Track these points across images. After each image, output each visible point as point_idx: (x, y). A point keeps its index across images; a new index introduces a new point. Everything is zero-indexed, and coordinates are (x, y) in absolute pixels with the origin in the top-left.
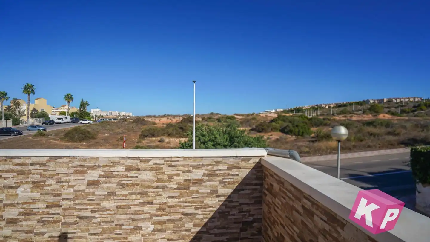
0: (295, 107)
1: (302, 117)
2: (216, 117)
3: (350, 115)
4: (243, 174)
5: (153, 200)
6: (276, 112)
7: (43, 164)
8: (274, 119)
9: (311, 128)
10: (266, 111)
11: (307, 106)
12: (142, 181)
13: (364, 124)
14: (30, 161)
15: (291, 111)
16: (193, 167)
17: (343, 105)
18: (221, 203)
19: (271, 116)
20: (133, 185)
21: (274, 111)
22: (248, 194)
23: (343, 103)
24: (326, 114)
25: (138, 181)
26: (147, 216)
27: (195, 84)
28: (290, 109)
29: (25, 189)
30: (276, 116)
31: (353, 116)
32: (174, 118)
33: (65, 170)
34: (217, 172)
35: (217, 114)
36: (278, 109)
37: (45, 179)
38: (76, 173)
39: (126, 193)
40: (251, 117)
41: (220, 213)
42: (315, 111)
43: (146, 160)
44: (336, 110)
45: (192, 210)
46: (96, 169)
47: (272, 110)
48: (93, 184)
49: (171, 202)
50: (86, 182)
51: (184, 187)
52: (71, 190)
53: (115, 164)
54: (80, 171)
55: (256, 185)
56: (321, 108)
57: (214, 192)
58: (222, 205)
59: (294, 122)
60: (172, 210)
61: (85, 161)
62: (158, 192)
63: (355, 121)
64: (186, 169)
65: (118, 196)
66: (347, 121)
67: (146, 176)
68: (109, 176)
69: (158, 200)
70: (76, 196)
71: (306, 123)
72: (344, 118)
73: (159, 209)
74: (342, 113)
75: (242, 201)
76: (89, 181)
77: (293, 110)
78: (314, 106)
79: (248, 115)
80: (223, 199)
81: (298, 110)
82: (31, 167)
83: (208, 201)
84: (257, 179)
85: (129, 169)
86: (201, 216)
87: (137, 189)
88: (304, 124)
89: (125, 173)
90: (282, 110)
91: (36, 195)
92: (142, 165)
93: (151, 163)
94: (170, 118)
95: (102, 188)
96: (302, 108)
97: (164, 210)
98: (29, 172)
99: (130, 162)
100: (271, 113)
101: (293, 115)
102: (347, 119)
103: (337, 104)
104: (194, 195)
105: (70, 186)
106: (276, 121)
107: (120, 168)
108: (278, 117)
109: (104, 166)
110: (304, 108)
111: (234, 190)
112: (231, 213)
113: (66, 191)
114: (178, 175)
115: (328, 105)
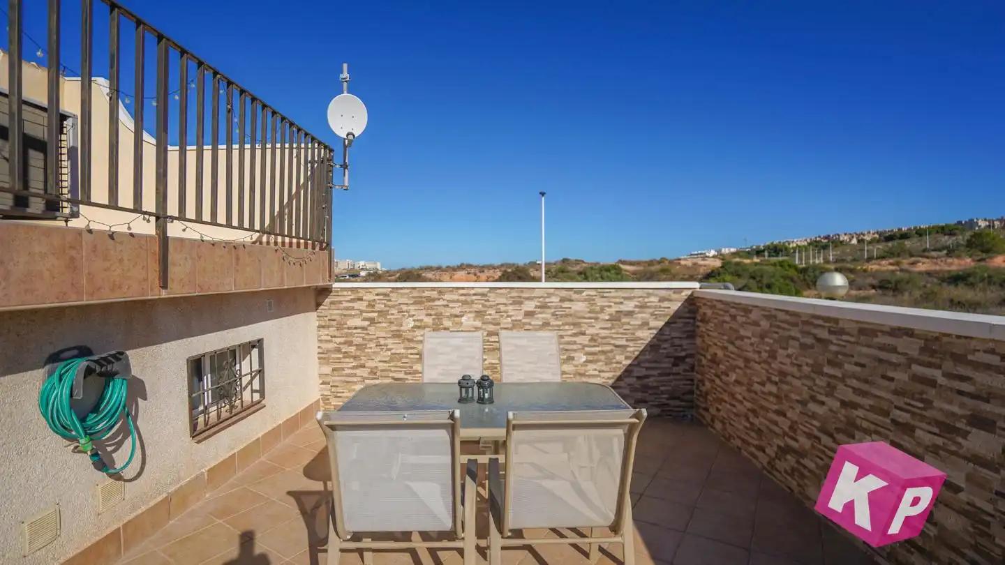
0: (768, 243)
1: (781, 266)
2: (577, 268)
3: (913, 259)
4: (675, 306)
5: (585, 331)
6: (720, 256)
7: (483, 295)
8: (713, 271)
9: (805, 290)
10: (693, 253)
11: (799, 241)
12: (576, 311)
13: (943, 280)
14: (472, 292)
15: (759, 253)
16: (625, 298)
17: (898, 235)
18: (652, 336)
19: (705, 266)
20: (566, 316)
21: (713, 253)
22: (680, 328)
23: (900, 230)
24: (850, 258)
25: (572, 311)
26: (580, 347)
27: (543, 198)
28: (754, 247)
29: (469, 318)
30: (718, 263)
31: (919, 262)
32: (483, 271)
33: (504, 301)
34: (648, 304)
35: (578, 262)
36: (725, 247)
37: (485, 309)
38: (514, 303)
39: (560, 323)
40: (658, 267)
41: (651, 346)
42: (819, 253)
43: (579, 291)
44: (878, 249)
45: (623, 342)
46: (532, 299)
47: (709, 251)
48: (529, 314)
49: (604, 333)
50: (522, 312)
51: (616, 318)
52: (509, 319)
53: (550, 295)
54: (518, 302)
55: (689, 318)
56: (837, 243)
57: (645, 324)
58: (654, 338)
59: (762, 276)
60: (604, 341)
61: (522, 292)
62: (592, 323)
63: (920, 273)
64: (618, 300)
65: (553, 326)
66: (898, 273)
67: (579, 307)
68: (544, 306)
69: (590, 331)
70: (513, 325)
71: (792, 280)
72: (891, 268)
73: (592, 340)
74: (889, 254)
75: (674, 334)
76: (525, 312)
77: (763, 251)
78: (818, 239)
79: (651, 263)
80: (655, 332)
81: (775, 250)
82: (474, 297)
83: (640, 334)
84: (689, 312)
85: (562, 300)
86: (632, 349)
87: (570, 320)
88: (788, 282)
89: (560, 304)
90: (733, 250)
91: (478, 324)
92: (575, 296)
93: (584, 294)
94: (473, 271)
95: (538, 319)
96: (787, 244)
97: (595, 341)
98: (472, 302)
99: (564, 293)
100: (705, 257)
101: (761, 261)
102: (898, 268)
103: (880, 234)
104: (626, 327)
105: (508, 316)
106: (719, 274)
107: (555, 299)
108: (722, 267)
109: (540, 298)
110: (791, 246)
111: (666, 323)
112: (662, 346)
113: (505, 321)
114: (610, 307)
115: (858, 235)
